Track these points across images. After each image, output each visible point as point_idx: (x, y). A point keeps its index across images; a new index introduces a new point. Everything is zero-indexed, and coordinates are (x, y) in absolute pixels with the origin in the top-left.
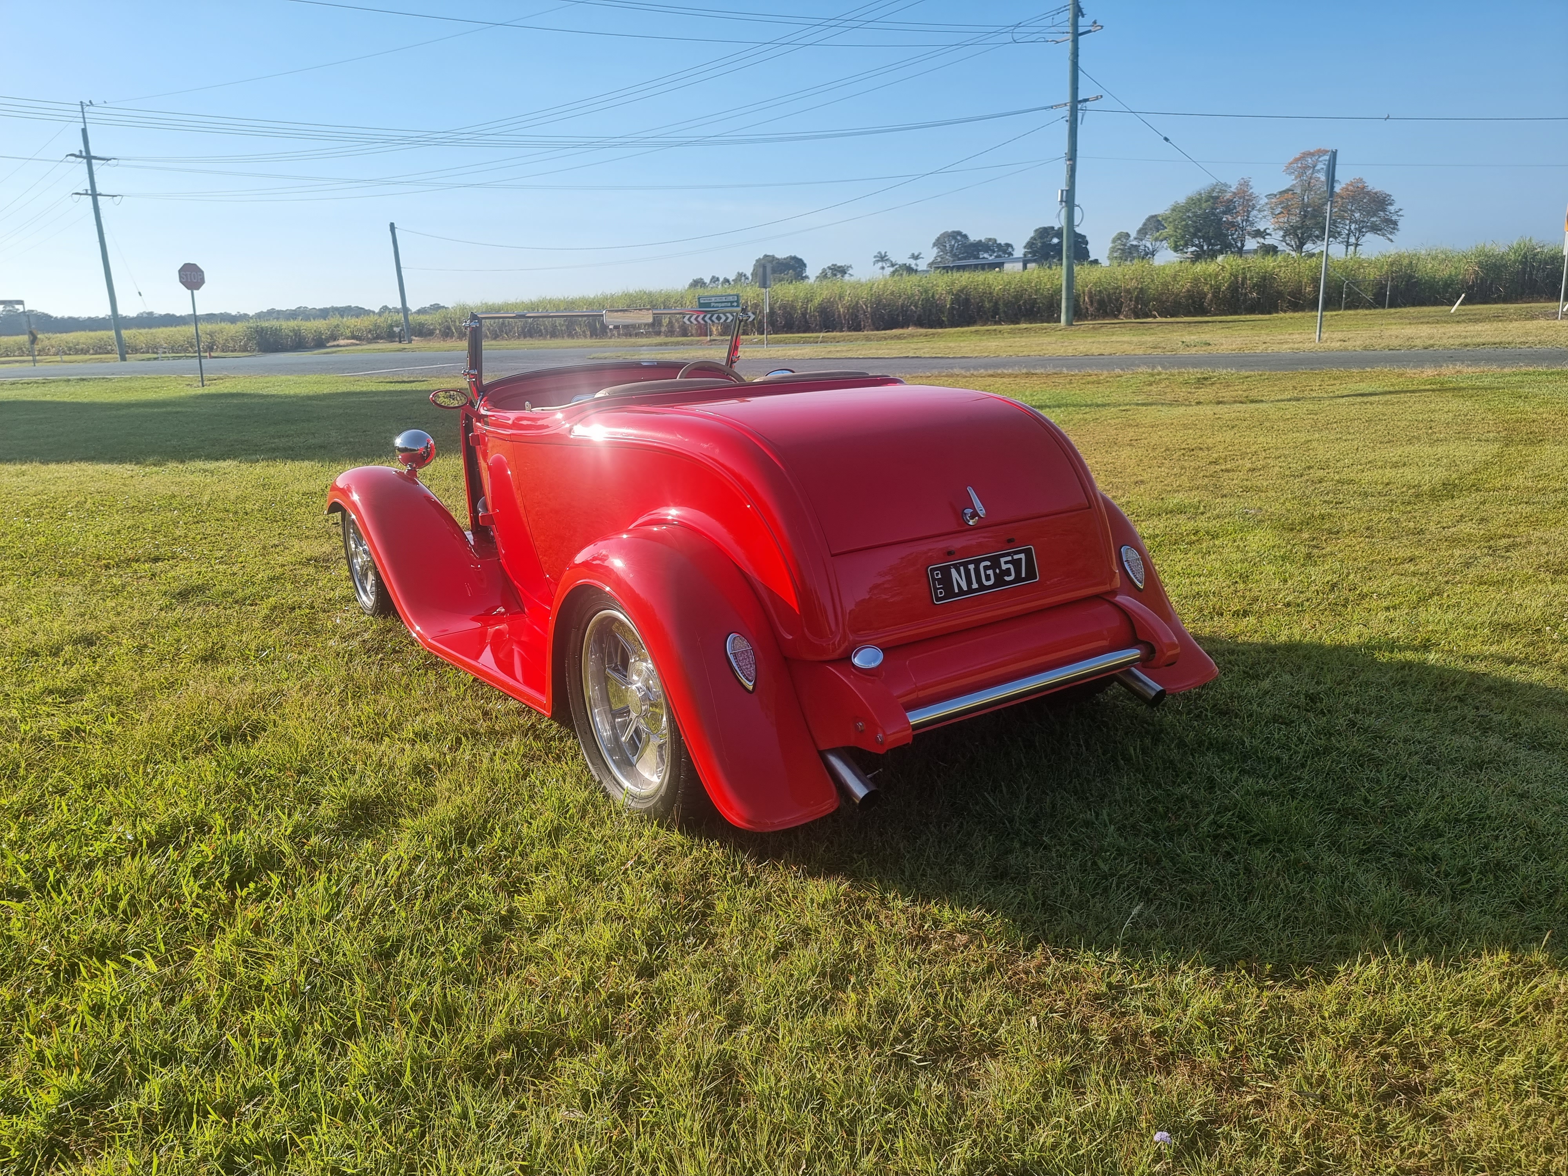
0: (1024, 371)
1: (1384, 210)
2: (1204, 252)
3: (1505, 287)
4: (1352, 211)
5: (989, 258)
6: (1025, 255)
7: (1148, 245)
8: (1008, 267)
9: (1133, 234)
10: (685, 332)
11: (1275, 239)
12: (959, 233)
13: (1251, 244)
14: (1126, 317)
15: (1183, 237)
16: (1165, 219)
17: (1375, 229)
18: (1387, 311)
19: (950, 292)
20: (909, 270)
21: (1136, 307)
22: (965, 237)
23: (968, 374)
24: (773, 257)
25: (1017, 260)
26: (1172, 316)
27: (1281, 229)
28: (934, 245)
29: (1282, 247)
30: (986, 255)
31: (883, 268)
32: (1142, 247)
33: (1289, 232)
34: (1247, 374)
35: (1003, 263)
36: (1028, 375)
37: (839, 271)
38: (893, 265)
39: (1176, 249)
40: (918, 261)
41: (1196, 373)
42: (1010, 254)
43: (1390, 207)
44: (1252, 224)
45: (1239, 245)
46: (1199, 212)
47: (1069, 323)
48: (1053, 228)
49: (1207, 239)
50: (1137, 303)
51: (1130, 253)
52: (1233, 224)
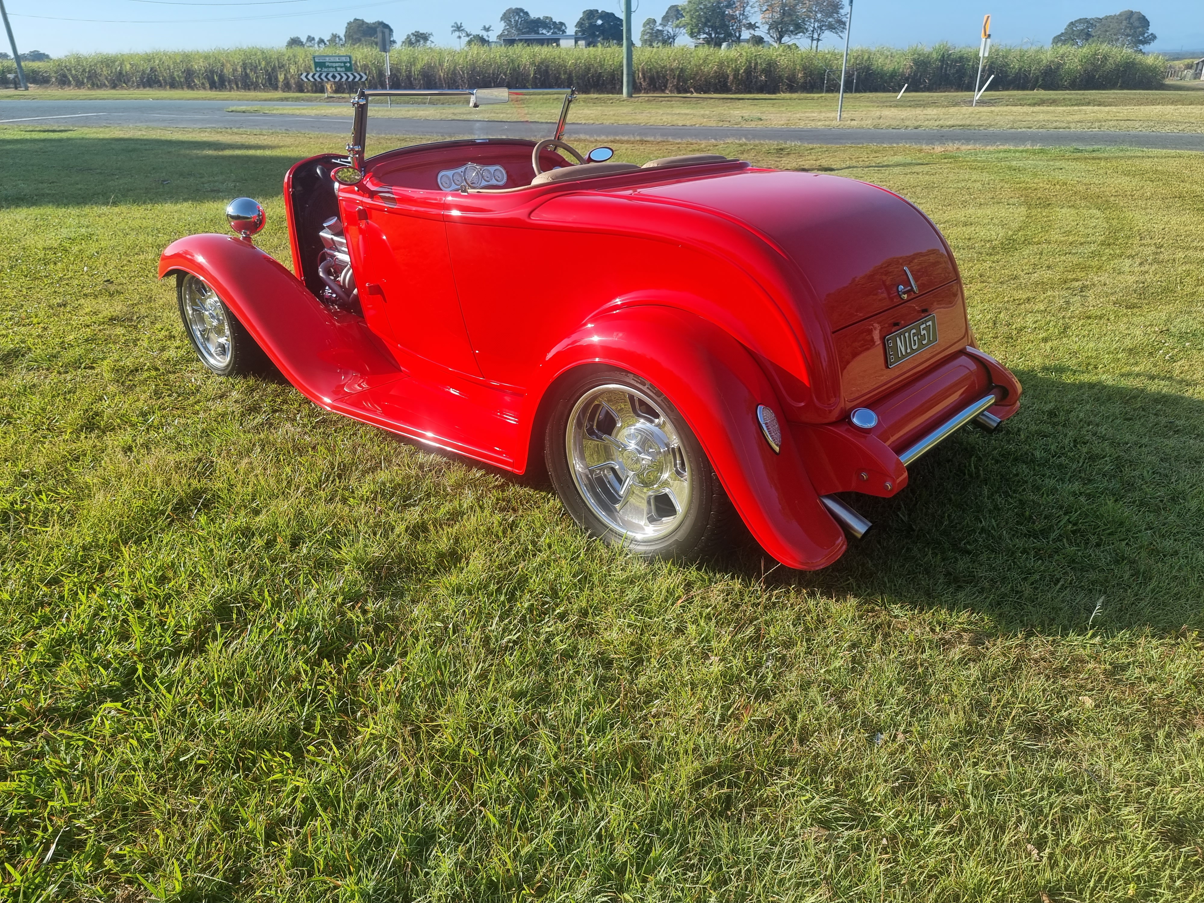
0: (638, 138)
1: (837, 13)
2: (712, 39)
3: (930, 80)
4: (816, 12)
5: (546, 33)
6: (576, 33)
7: (670, 30)
8: (563, 42)
9: (659, 21)
10: (300, 88)
11: (762, 32)
12: (521, 10)
13: (746, 34)
14: (671, 92)
15: (697, 25)
16: (684, 9)
17: (831, 27)
18: (854, 95)
19: (533, 63)
20: (483, 41)
21: (678, 84)
22: (527, 13)
23: (592, 139)
24: (363, 21)
25: (569, 37)
26: (705, 93)
27: (767, 23)
28: (502, 19)
29: (767, 38)
30: (544, 31)
31: (460, 37)
32: (665, 32)
33: (773, 26)
34: (811, 146)
35: (559, 39)
36: (642, 142)
37: (421, 37)
38: (468, 35)
39: (692, 35)
40: (490, 33)
41: (774, 144)
42: (564, 32)
43: (841, 11)
44: (746, 18)
45: (737, 35)
46: (709, 5)
47: (630, 95)
48: (597, 11)
49: (714, 28)
50: (679, 80)
51: (657, 36)
52: (733, 17)
